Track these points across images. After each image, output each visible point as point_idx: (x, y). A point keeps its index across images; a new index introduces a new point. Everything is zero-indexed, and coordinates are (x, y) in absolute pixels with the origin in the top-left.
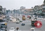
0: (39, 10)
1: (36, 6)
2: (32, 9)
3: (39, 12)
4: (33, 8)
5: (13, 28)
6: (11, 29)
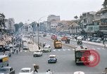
0: (93, 24)
6: (23, 71)
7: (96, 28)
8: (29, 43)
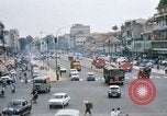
0: (142, 39)
1: (128, 24)
2: (115, 35)
3: (139, 45)
4: (119, 30)
5: (63, 94)
6: (57, 97)
7: (146, 45)
8: (42, 68)
